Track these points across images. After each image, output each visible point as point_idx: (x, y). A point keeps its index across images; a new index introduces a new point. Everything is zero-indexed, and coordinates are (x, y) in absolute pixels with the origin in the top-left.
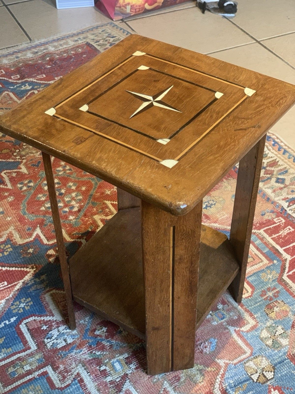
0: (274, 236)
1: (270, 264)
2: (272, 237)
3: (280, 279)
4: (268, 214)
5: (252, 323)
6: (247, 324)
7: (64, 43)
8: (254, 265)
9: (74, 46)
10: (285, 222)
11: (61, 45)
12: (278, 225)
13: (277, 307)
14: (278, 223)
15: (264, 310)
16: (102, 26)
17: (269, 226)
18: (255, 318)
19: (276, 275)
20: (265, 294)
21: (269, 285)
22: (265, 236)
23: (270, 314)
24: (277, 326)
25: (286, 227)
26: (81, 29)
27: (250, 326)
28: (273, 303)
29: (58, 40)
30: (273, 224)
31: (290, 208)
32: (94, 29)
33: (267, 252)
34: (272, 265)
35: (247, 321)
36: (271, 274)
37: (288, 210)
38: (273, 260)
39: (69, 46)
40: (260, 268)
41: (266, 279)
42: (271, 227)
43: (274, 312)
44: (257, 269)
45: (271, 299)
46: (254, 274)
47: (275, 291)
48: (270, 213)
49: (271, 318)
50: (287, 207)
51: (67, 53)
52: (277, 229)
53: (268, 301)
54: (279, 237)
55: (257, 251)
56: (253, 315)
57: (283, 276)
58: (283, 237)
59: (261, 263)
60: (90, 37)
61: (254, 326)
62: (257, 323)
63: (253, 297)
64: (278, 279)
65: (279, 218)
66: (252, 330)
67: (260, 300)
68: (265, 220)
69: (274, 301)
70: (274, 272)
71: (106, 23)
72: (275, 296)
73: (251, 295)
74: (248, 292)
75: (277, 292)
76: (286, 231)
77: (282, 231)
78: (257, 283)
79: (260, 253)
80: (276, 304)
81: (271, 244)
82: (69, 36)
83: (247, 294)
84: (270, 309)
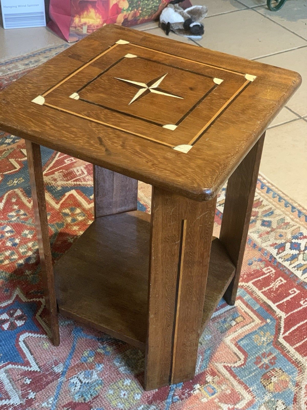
0: (265, 289)
1: (263, 324)
2: (262, 291)
3: (276, 342)
4: (256, 263)
5: (248, 397)
6: (242, 400)
7: (13, 67)
8: (245, 326)
9: (25, 71)
10: (275, 273)
11: (9, 69)
12: (268, 276)
13: (275, 377)
14: (267, 273)
15: (260, 381)
16: (56, 48)
17: (257, 277)
18: (250, 392)
19: (271, 338)
20: (260, 361)
21: (264, 350)
22: (254, 289)
23: (267, 385)
24: (276, 400)
25: (277, 278)
26: (32, 51)
27: (246, 402)
28: (269, 371)
29: (6, 63)
30: (262, 275)
31: (279, 255)
32: (47, 52)
33: (258, 309)
34: (265, 325)
35: (242, 395)
36: (264, 336)
37: (277, 257)
38: (266, 319)
39: (19, 70)
40: (252, 329)
41: (260, 342)
42: (260, 278)
43: (273, 384)
44: (248, 330)
45: (267, 367)
46: (246, 336)
47: (271, 357)
48: (258, 261)
49: (269, 391)
50: (276, 254)
51: (17, 78)
52: (267, 281)
53: (265, 370)
54: (271, 291)
55: (246, 308)
56: (248, 388)
57: (278, 338)
58: (274, 290)
59: (252, 324)
60: (42, 61)
61: (250, 401)
62: (254, 397)
63: (246, 366)
64: (272, 342)
65: (268, 268)
66: (249, 407)
67: (254, 369)
68: (253, 270)
69: (271, 370)
70: (268, 334)
71: (60, 45)
72: (271, 363)
73: (244, 363)
74: (240, 359)
75: (273, 358)
76: (278, 283)
77: (274, 283)
78: (249, 348)
79: (250, 311)
80: (273, 373)
81: (262, 299)
82: (19, 59)
83: (239, 362)
84: (268, 380)
